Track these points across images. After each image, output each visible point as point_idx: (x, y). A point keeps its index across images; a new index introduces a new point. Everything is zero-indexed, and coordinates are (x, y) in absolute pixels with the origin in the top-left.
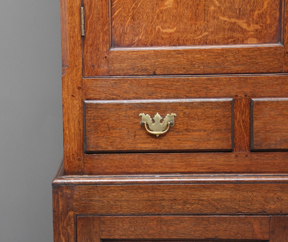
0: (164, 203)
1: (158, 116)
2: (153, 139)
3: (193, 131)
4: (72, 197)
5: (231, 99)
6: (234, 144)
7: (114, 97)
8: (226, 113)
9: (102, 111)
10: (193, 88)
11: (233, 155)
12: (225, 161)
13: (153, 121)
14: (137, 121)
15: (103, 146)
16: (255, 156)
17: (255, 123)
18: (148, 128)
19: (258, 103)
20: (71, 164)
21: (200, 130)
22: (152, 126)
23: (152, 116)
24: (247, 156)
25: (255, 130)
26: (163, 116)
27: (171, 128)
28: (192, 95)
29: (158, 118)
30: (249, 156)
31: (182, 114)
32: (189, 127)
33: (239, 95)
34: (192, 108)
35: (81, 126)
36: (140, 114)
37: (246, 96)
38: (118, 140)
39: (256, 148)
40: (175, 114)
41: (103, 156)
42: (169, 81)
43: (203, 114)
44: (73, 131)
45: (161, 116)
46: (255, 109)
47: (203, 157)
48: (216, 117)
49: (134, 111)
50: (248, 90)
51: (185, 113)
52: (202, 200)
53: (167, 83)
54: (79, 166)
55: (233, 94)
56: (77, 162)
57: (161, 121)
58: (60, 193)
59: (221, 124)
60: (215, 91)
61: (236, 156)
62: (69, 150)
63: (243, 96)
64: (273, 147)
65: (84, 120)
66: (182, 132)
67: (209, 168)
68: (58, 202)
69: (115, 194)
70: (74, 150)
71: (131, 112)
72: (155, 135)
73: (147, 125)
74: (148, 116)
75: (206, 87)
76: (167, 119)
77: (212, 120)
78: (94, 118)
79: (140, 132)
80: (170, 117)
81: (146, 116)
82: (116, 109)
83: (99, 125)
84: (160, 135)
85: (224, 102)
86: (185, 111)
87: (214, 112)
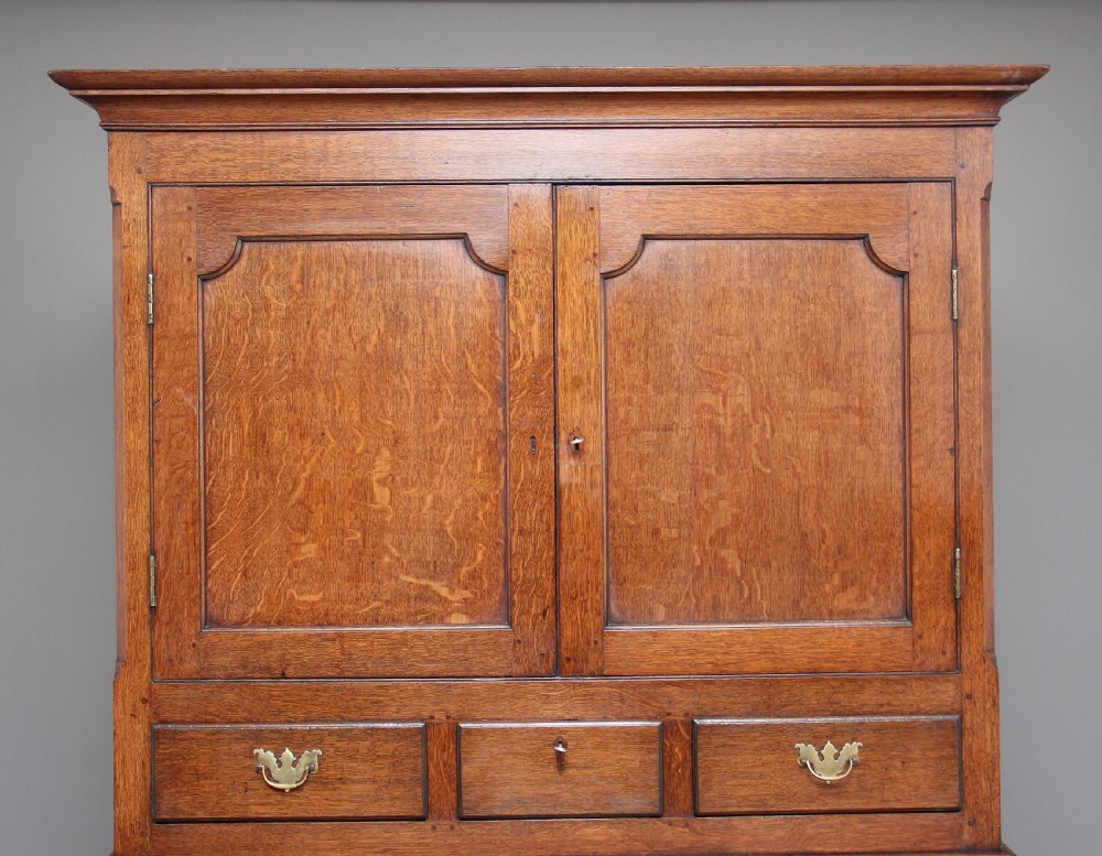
1: (288, 753)
2: (279, 797)
3: (353, 782)
5: (421, 725)
6: (427, 806)
7: (208, 717)
8: (412, 750)
9: (185, 743)
10: (352, 703)
11: (427, 825)
12: (413, 837)
13: (280, 764)
14: (248, 762)
15: (186, 809)
16: (466, 827)
17: (465, 768)
18: (270, 777)
19: (469, 731)
20: (126, 843)
21: (363, 782)
22: (276, 772)
23: (278, 755)
24: (452, 827)
25: (464, 782)
26: (298, 755)
27: (311, 779)
28: (353, 716)
29: (289, 758)
30: (457, 828)
31: (332, 750)
32: (346, 775)
33: (437, 716)
34: (351, 739)
35: (148, 771)
36: (256, 751)
37: (448, 717)
38: (215, 799)
39: (466, 813)
40: (319, 752)
41: (186, 827)
42: (309, 690)
43: (370, 750)
44: (132, 780)
45: (294, 754)
46: (463, 743)
47: (374, 827)
48: (393, 756)
49: (244, 745)
50: (452, 708)
51: (337, 749)
53: (307, 693)
54: (141, 847)
55: (426, 714)
56: (139, 839)
57: (294, 764)
59: (402, 771)
60: (393, 709)
61: (434, 828)
62: (125, 816)
63: (444, 718)
64: (497, 812)
65: (153, 760)
66: (332, 783)
70: (133, 817)
71: (238, 747)
72: (283, 790)
73: (268, 770)
74: (270, 754)
75: (377, 702)
76: (304, 760)
77: (386, 762)
78: (171, 756)
79: (256, 784)
80: (310, 757)
81: (267, 756)
82: (211, 742)
83: (180, 771)
84: (292, 790)
85: (409, 729)
86: (338, 744)
87: (391, 746)
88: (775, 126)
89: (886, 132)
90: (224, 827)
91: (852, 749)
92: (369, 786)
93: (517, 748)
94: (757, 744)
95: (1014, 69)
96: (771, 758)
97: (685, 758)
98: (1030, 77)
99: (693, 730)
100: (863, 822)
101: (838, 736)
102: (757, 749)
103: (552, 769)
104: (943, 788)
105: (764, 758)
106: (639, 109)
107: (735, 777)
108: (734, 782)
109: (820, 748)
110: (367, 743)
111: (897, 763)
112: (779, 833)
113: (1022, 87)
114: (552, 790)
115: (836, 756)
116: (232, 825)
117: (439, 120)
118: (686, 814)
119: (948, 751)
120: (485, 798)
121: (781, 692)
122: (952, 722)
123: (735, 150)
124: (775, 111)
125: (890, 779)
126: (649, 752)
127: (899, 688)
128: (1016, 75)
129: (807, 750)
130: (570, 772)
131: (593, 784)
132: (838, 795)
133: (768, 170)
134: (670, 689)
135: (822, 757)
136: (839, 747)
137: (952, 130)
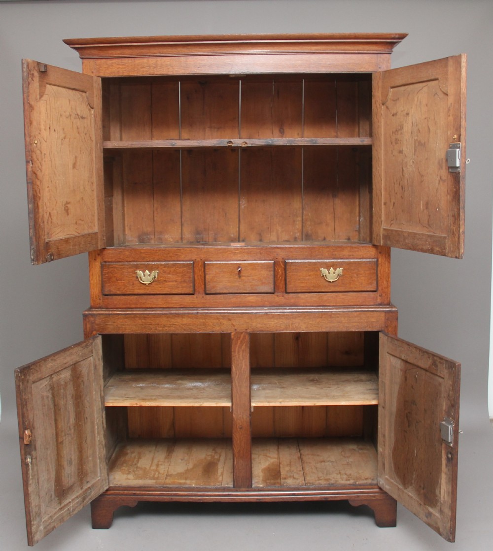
0: (151, 326)
1: (147, 272)
2: (144, 287)
3: (169, 282)
4: (95, 322)
5: (192, 262)
6: (194, 290)
7: (120, 260)
8: (189, 271)
9: (112, 269)
10: (168, 255)
11: (195, 296)
12: (190, 300)
13: (144, 275)
14: (134, 275)
15: (114, 291)
16: (208, 296)
17: (207, 277)
18: (141, 280)
19: (208, 264)
20: (94, 302)
21: (172, 281)
22: (143, 278)
23: (144, 272)
24: (203, 297)
25: (207, 281)
26: (151, 273)
27: (155, 280)
28: (169, 259)
29: (147, 273)
30: (205, 297)
32: (167, 280)
33: (197, 259)
34: (168, 267)
35: (100, 278)
36: (136, 271)
37: (201, 260)
38: (123, 287)
39: (208, 292)
40: (158, 271)
41: (114, 297)
42: (153, 250)
43: (174, 271)
44: (95, 281)
45: (149, 272)
46: (206, 268)
47: (177, 297)
48: (182, 273)
49: (132, 269)
50: (202, 256)
51: (163, 270)
52: (175, 325)
54: (99, 303)
55: (194, 259)
56: (98, 301)
57: (149, 275)
58: (87, 320)
59: (185, 278)
60: (182, 257)
61: (197, 297)
63: (200, 260)
64: (218, 292)
65: (102, 274)
66: (162, 282)
67: (181, 305)
68: (86, 326)
69: (121, 321)
70: (96, 293)
71: (130, 270)
72: (145, 284)
73: (140, 278)
74: (141, 272)
75: (177, 255)
76: (153, 274)
77: (181, 275)
78: (108, 273)
79: (137, 282)
80: (155, 273)
81: (140, 273)
82: (121, 268)
83: (111, 278)
84: (149, 284)
85: (188, 264)
86: (164, 269)
87: (181, 270)
88: (314, 53)
89: (353, 55)
90: (126, 297)
91: (340, 270)
92: (175, 283)
93: (224, 270)
94: (307, 269)
95: (396, 34)
96: (312, 273)
97: (282, 273)
98: (402, 37)
99: (285, 264)
100: (343, 295)
101: (335, 266)
102: (307, 270)
103: (237, 277)
104: (371, 284)
105: (310, 273)
106: (265, 48)
107: (299, 280)
108: (299, 282)
109: (328, 270)
110: (173, 269)
111: (355, 275)
112: (315, 299)
113: (400, 40)
114: (237, 284)
115: (334, 273)
116: (129, 296)
117: (196, 52)
118: (283, 292)
119: (372, 271)
120: (214, 287)
121: (316, 251)
122: (374, 261)
123: (300, 62)
124: (314, 48)
125: (353, 281)
126: (270, 271)
127: (356, 250)
128: (397, 36)
129: (324, 271)
130: (243, 278)
131: (250, 282)
132: (335, 286)
133: (311, 69)
134: (277, 250)
135: (329, 273)
136: (335, 269)
137: (376, 55)
